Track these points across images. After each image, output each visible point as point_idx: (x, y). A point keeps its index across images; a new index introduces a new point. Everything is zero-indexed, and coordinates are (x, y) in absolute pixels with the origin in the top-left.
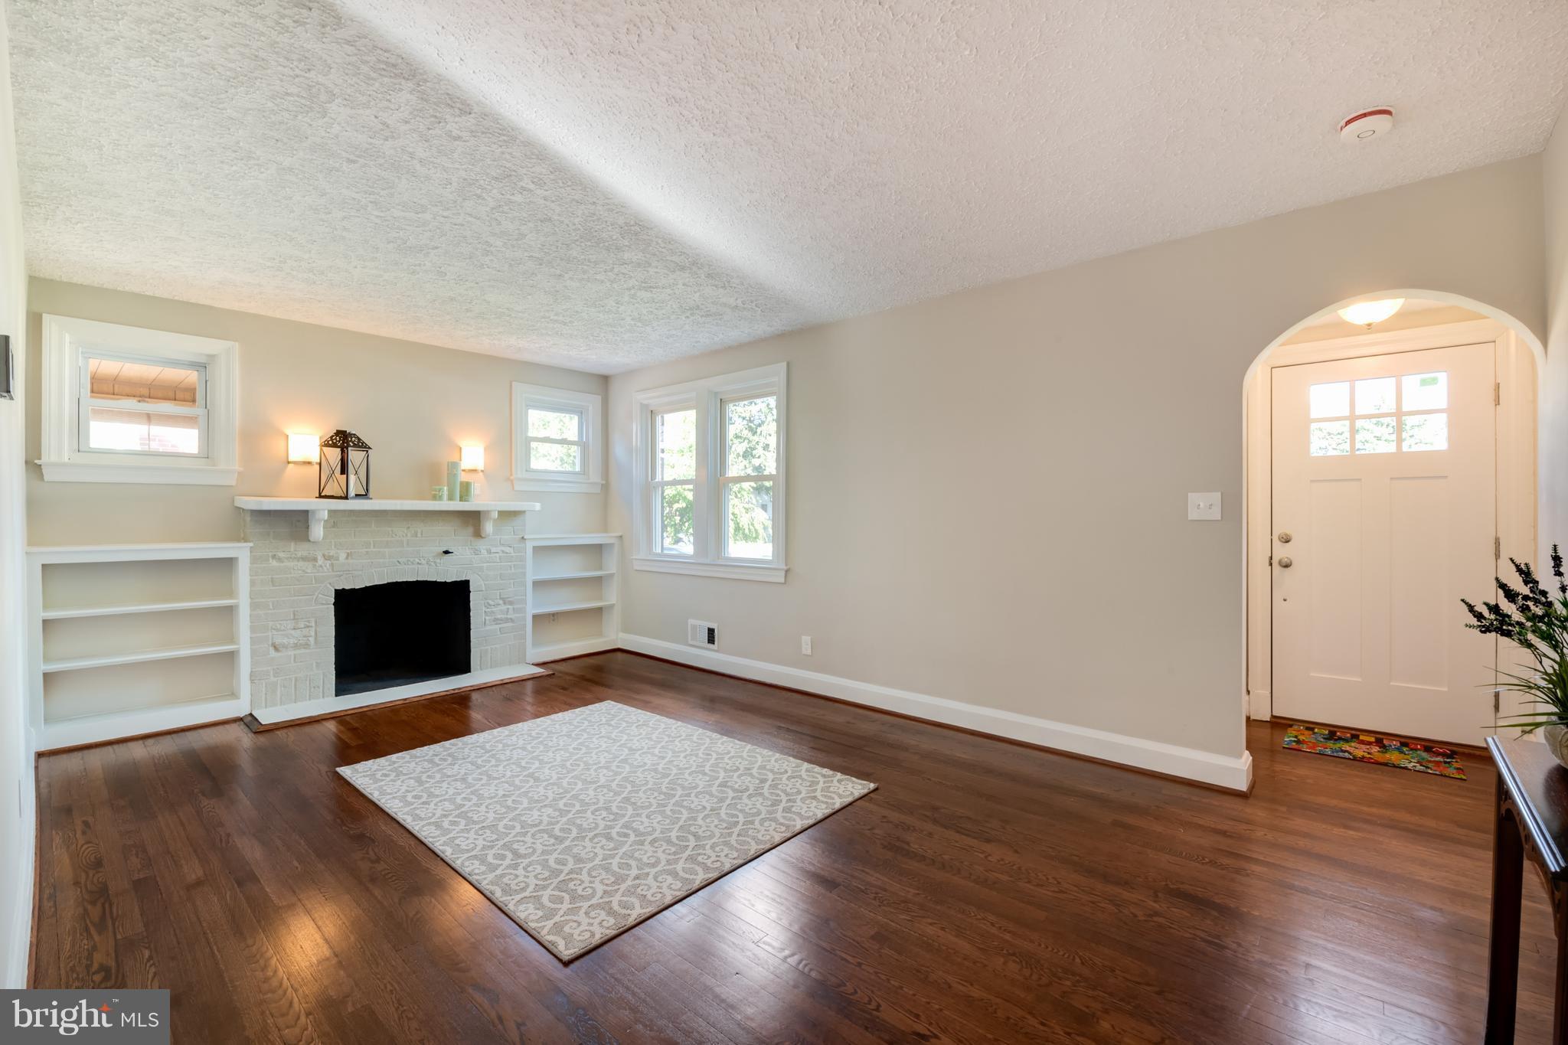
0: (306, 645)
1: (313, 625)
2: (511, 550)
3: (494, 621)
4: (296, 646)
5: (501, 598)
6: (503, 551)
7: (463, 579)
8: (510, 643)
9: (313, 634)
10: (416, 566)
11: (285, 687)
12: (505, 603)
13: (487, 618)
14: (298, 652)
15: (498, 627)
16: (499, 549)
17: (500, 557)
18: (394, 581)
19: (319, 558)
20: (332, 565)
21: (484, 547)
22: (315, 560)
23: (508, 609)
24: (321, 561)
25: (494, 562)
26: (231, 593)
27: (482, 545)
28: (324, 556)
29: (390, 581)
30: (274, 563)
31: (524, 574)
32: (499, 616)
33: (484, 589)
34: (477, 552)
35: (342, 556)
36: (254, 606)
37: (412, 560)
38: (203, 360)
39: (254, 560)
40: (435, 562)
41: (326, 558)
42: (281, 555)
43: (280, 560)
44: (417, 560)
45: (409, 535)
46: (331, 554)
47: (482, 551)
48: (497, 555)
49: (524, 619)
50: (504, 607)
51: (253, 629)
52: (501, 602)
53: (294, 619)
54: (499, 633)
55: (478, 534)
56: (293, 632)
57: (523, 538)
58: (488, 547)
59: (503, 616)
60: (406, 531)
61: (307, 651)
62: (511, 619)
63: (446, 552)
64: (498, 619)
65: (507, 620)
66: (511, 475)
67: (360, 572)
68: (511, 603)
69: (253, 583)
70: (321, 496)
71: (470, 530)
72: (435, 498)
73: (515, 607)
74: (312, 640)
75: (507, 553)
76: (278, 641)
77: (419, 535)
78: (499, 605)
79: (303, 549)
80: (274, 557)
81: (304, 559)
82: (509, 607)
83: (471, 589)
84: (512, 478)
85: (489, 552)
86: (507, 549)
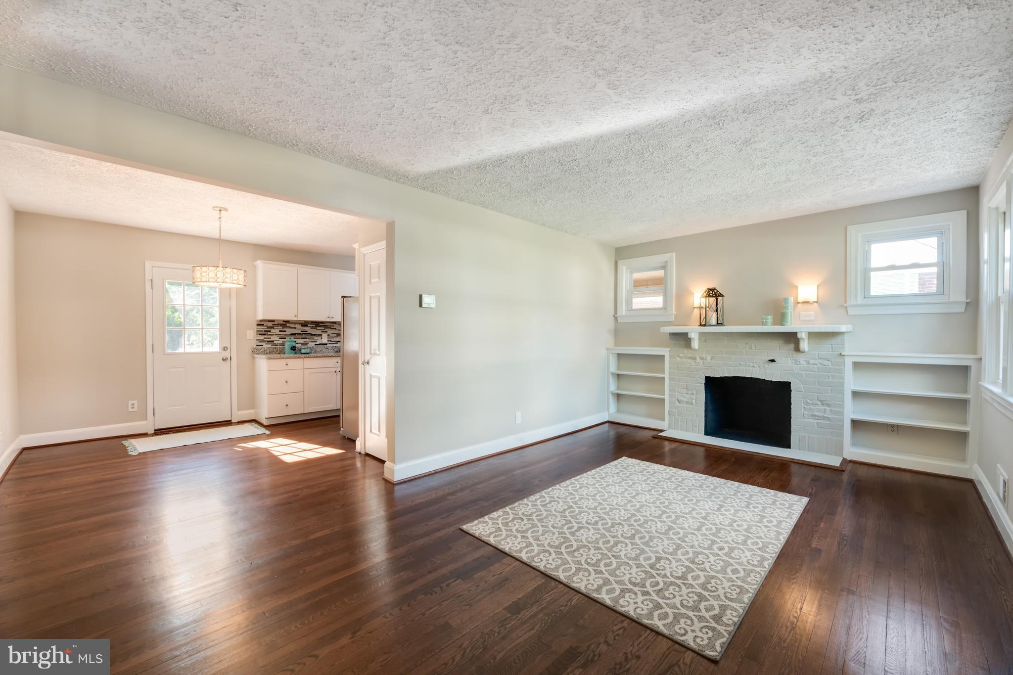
0: (691, 404)
1: (695, 393)
2: (830, 363)
3: (812, 416)
4: (687, 403)
5: (818, 400)
6: (821, 364)
7: (786, 381)
8: (827, 437)
9: (694, 398)
10: (751, 368)
11: (682, 422)
12: (822, 404)
13: (805, 412)
14: (688, 406)
15: (816, 421)
16: (817, 362)
17: (818, 367)
18: (737, 376)
19: (697, 358)
20: (704, 362)
21: (803, 359)
22: (696, 359)
23: (825, 409)
24: (698, 360)
25: (814, 372)
26: (663, 372)
27: (801, 358)
28: (700, 357)
29: (735, 375)
30: (679, 359)
31: (842, 384)
32: (816, 414)
33: (803, 391)
34: (797, 362)
35: (709, 358)
36: (670, 379)
37: (748, 364)
38: (664, 265)
39: (671, 357)
40: (764, 367)
41: (702, 359)
42: (681, 355)
43: (680, 357)
44: (752, 364)
45: (747, 348)
46: (703, 357)
47: (801, 361)
48: (815, 366)
49: (842, 421)
50: (822, 408)
51: (670, 390)
52: (819, 403)
53: (687, 389)
54: (816, 426)
55: (797, 349)
56: (686, 395)
57: (841, 354)
58: (807, 359)
59: (820, 414)
60: (745, 346)
61: (691, 406)
62: (828, 418)
63: (773, 361)
64: (815, 415)
65: (824, 418)
66: (846, 302)
67: (717, 368)
68: (828, 405)
69: (670, 368)
70: (701, 325)
71: (792, 346)
72: (763, 324)
73: (832, 409)
74: (694, 401)
75: (824, 365)
76: (680, 398)
77: (753, 348)
78: (817, 404)
79: (689, 353)
80: (678, 356)
81: (691, 358)
82: (827, 408)
83: (792, 388)
84: (845, 305)
85: (808, 363)
86: (825, 362)
